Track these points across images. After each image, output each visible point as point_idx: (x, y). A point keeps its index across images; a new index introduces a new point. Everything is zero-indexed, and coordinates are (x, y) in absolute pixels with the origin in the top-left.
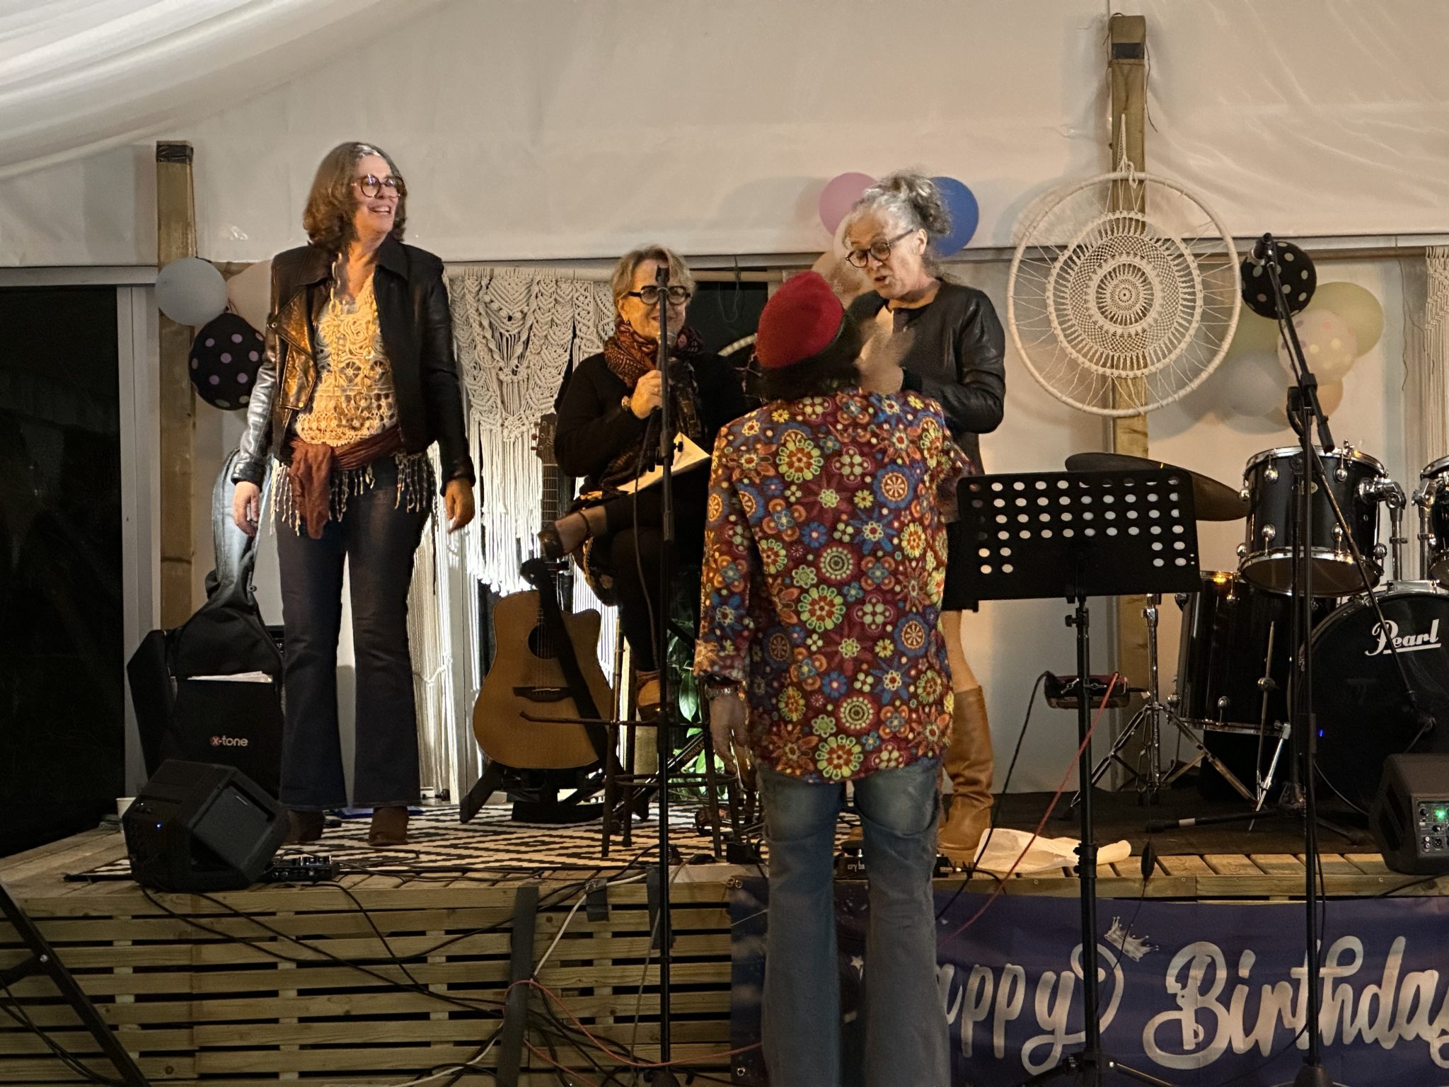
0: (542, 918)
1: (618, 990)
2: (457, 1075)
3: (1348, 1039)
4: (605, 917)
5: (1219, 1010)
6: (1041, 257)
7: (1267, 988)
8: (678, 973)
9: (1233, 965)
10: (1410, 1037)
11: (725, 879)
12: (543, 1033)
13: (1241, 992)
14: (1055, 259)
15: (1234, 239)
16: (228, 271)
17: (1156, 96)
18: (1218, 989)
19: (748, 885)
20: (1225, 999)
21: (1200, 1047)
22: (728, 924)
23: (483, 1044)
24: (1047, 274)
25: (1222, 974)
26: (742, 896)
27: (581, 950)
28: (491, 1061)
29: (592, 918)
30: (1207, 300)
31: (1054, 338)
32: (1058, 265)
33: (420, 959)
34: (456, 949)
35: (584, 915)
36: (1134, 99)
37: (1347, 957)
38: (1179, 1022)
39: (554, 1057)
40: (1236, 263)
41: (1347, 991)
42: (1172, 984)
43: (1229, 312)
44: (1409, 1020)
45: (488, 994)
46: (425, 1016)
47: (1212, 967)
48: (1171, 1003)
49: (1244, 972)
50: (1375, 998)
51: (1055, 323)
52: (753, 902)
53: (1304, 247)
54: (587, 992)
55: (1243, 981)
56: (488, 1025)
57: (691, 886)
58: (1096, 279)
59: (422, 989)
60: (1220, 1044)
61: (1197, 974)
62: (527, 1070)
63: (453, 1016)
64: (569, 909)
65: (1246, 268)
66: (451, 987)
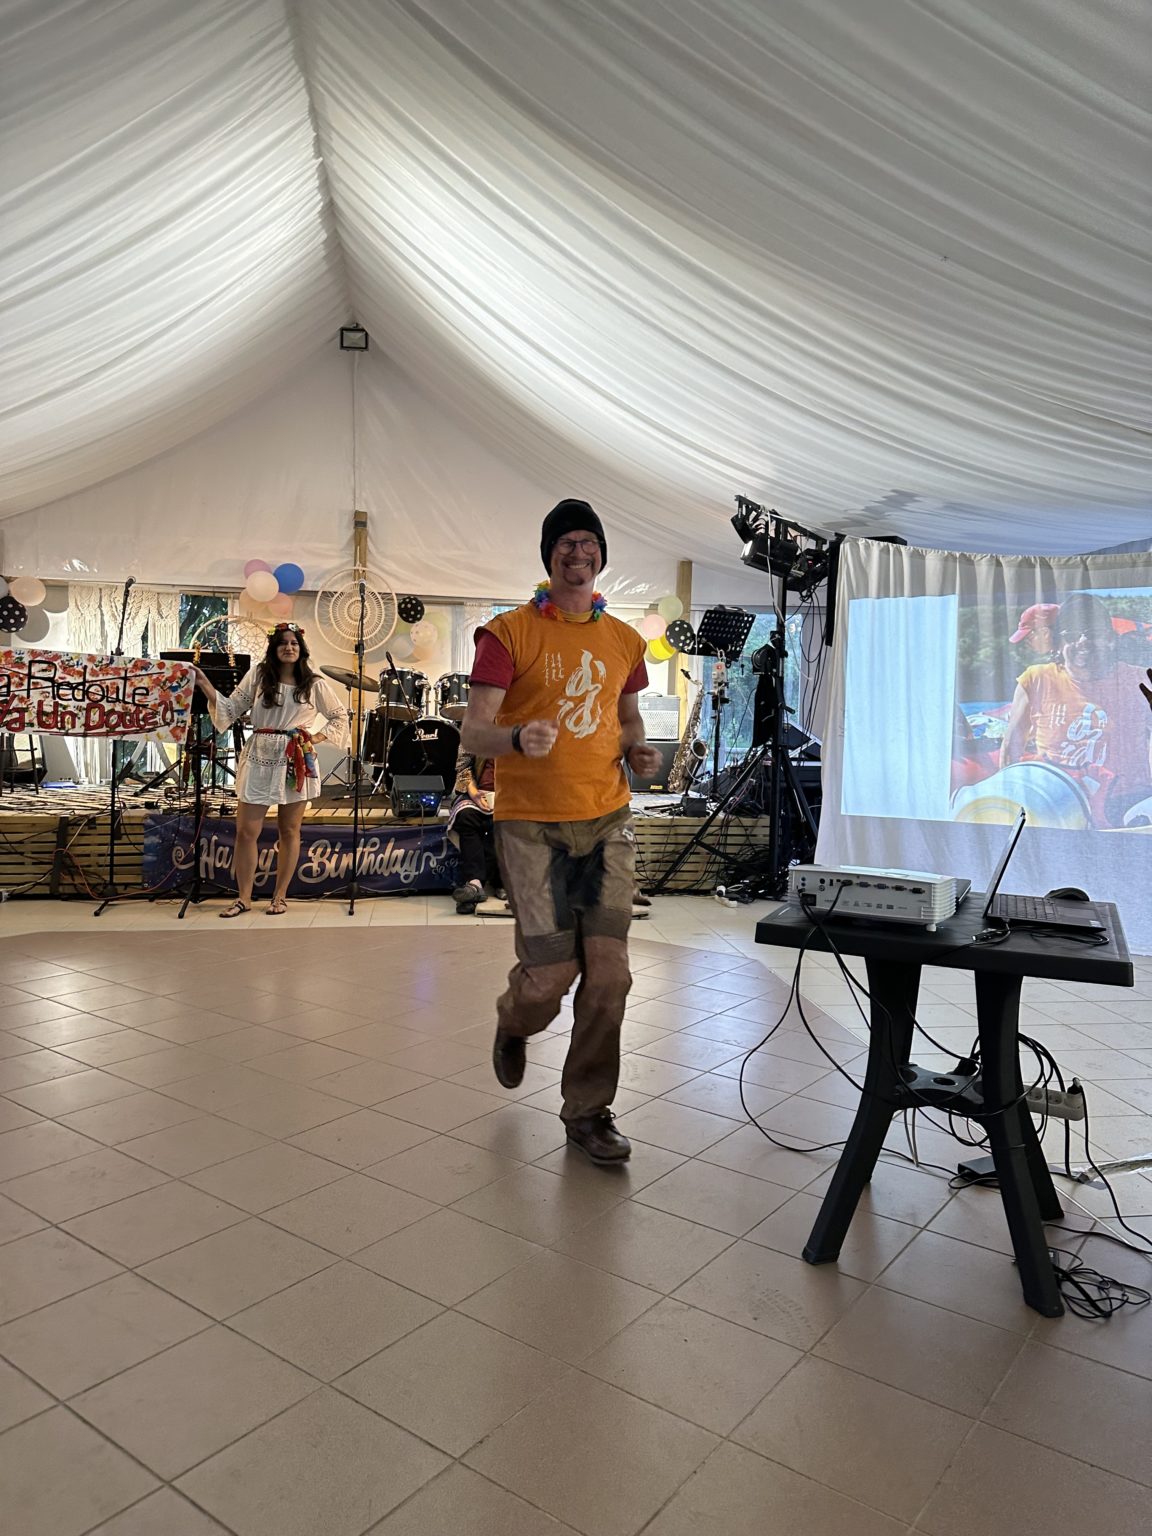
0: (70, 828)
1: (100, 855)
2: (34, 885)
3: (372, 872)
4: (95, 828)
5: (327, 862)
6: (327, 595)
7: (345, 855)
8: (117, 850)
9: (333, 847)
10: (394, 871)
11: (143, 814)
12: (69, 871)
13: (335, 856)
14: (333, 596)
15: (397, 594)
16: (8, 580)
17: (371, 539)
18: (327, 855)
19: (151, 817)
20: (329, 859)
21: (318, 876)
22: (143, 831)
23: (45, 874)
24: (330, 601)
25: (329, 850)
26: (149, 821)
27: (84, 840)
28: (49, 881)
29: (90, 828)
30: (386, 615)
31: (332, 625)
32: (334, 598)
33: (21, 842)
34: (35, 839)
35: (87, 827)
36: (363, 540)
37: (374, 845)
38: (311, 867)
39: (73, 880)
40: (396, 602)
41: (372, 856)
42: (310, 854)
43: (393, 620)
44: (394, 865)
45: (47, 856)
46: (23, 864)
47: (326, 848)
48: (310, 860)
49: (337, 850)
50: (382, 858)
51: (332, 619)
52: (153, 823)
53: (420, 599)
54: (88, 855)
55: (336, 853)
56: (49, 867)
57: (129, 817)
58: (348, 604)
59: (22, 854)
60: (325, 875)
61: (320, 850)
62: (62, 884)
63: (34, 864)
64: (80, 825)
65: (399, 605)
66: (33, 853)
